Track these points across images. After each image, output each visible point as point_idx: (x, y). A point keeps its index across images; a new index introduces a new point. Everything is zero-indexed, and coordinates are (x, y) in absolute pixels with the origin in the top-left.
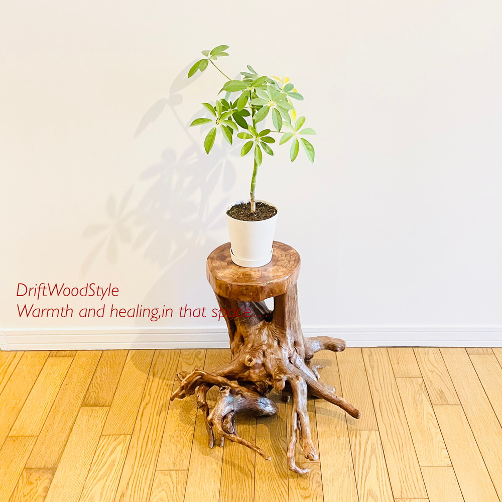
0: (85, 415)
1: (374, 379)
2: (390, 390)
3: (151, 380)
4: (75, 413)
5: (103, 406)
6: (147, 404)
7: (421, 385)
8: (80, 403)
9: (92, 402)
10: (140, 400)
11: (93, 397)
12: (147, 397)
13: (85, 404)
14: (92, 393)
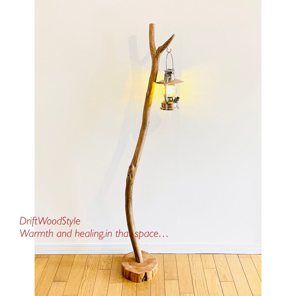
0: (55, 286)
1: (193, 269)
2: (201, 275)
3: (86, 269)
4: (50, 285)
5: (63, 282)
6: (84, 281)
7: (215, 272)
8: (52, 280)
9: (58, 280)
10: (81, 279)
11: (59, 277)
12: (85, 277)
13: (54, 281)
14: (58, 276)
